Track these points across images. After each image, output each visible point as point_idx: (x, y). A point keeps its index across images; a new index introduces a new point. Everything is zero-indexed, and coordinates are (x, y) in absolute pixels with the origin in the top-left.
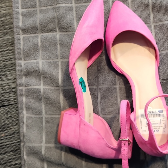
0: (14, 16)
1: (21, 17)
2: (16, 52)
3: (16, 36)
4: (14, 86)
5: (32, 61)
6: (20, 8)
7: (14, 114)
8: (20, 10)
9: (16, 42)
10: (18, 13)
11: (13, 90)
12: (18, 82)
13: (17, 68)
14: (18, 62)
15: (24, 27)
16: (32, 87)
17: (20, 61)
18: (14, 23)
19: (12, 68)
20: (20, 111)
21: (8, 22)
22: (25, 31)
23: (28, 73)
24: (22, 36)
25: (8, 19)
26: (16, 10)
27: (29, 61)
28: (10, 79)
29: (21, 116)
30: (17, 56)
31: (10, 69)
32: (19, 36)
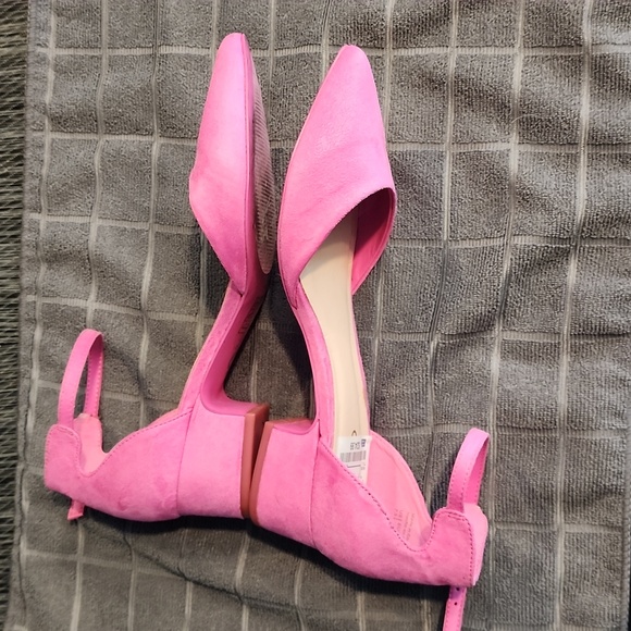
0: (31, 70)
1: (51, 75)
2: (27, 186)
3: (31, 136)
4: (16, 291)
5: (71, 219)
6: (52, 44)
7: (7, 373)
8: (51, 52)
9: (28, 154)
10: (42, 60)
11: (13, 301)
12: (26, 279)
13: (26, 237)
14: (29, 216)
15: (56, 110)
16: (63, 302)
17: (35, 216)
18: (29, 92)
19: (13, 233)
20: (23, 368)
21: (14, 85)
22: (60, 122)
23: (57, 257)
24: (49, 137)
25: (16, 76)
26: (39, 50)
27: (61, 220)
28: (6, 268)
29: (24, 383)
30: (28, 199)
31: (9, 234)
32: (39, 134)
